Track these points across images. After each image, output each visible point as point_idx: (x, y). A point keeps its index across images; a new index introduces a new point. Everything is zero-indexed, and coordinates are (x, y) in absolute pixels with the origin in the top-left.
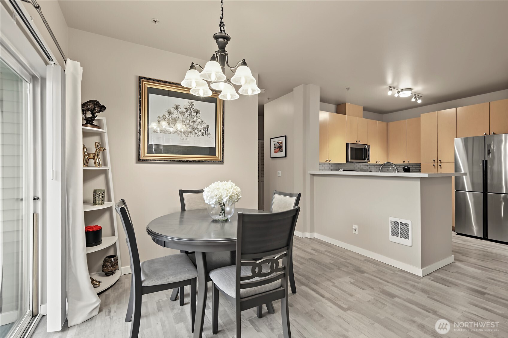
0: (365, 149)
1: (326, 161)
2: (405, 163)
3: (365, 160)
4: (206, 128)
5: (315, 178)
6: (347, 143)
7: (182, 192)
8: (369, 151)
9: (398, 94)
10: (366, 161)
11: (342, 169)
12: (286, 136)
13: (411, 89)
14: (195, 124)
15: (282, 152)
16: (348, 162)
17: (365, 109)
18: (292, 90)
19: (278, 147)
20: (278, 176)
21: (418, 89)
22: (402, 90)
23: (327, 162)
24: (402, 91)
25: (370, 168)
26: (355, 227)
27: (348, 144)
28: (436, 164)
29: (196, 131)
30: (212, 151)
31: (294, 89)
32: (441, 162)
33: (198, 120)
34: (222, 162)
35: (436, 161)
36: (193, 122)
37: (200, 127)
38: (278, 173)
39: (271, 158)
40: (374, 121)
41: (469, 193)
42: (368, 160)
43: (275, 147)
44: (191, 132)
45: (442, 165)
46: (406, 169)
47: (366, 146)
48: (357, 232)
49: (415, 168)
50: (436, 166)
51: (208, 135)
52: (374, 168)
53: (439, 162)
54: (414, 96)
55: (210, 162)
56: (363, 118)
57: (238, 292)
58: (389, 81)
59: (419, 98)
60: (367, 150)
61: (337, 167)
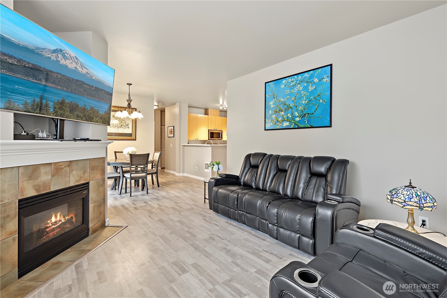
3: (219, 138)
4: (128, 125)
5: (185, 147)
7: (115, 152)
8: (221, 134)
11: (207, 143)
12: (174, 126)
14: (122, 123)
15: (172, 134)
16: (209, 139)
18: (175, 104)
19: (171, 132)
20: (171, 147)
23: (196, 139)
25: (222, 142)
26: (197, 168)
27: (209, 130)
29: (123, 126)
30: (130, 135)
31: (176, 104)
33: (124, 121)
34: (135, 140)
36: (121, 122)
37: (124, 124)
38: (171, 145)
39: (168, 137)
42: (221, 138)
43: (169, 132)
44: (120, 127)
47: (220, 132)
48: (197, 170)
51: (128, 128)
55: (129, 140)
56: (220, 116)
57: (131, 175)
61: (204, 142)
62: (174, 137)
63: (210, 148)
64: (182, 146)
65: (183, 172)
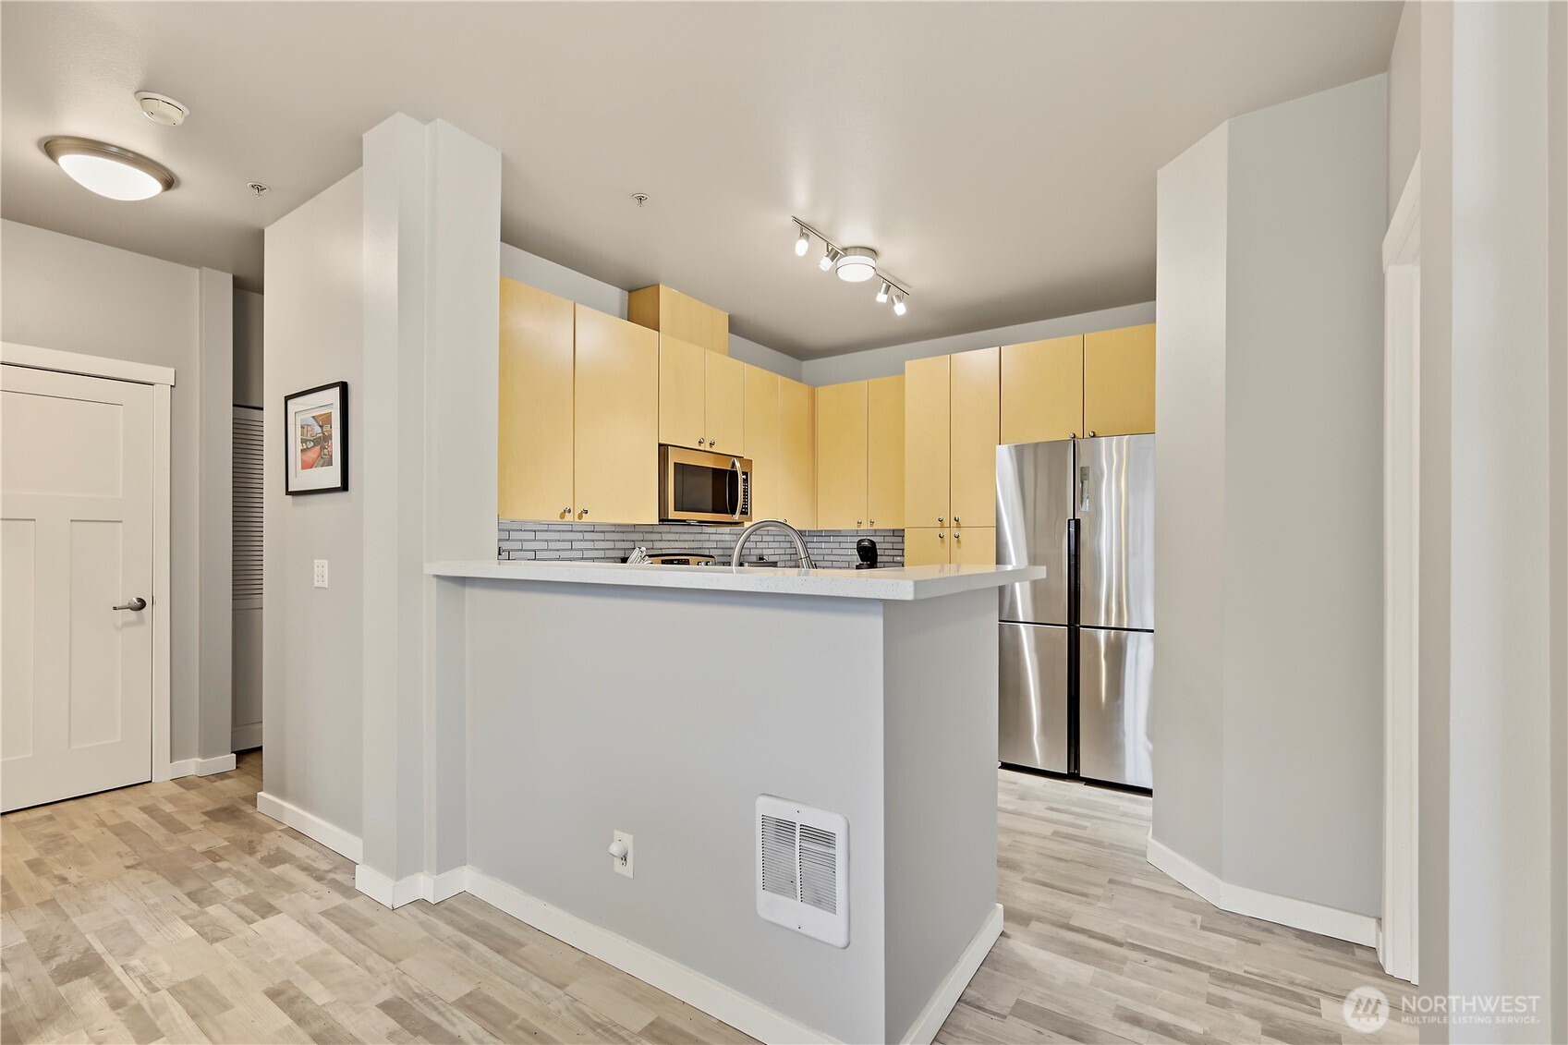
0: (734, 474)
1: (562, 516)
2: (862, 528)
3: (733, 512)
6: (660, 445)
8: (745, 481)
9: (832, 259)
10: (737, 517)
11: (643, 549)
12: (344, 387)
13: (873, 252)
15: (330, 463)
16: (664, 520)
17: (735, 327)
19: (317, 442)
20: (316, 584)
21: (897, 256)
22: (845, 250)
23: (568, 517)
24: (846, 255)
25: (759, 545)
27: (663, 449)
28: (946, 532)
32: (959, 526)
35: (947, 524)
38: (316, 570)
39: (288, 493)
40: (766, 373)
41: (1026, 628)
42: (742, 513)
43: (303, 441)
45: (963, 533)
46: (865, 547)
47: (738, 464)
48: (629, 870)
49: (890, 546)
50: (946, 539)
52: (771, 545)
53: (954, 523)
54: (884, 285)
56: (727, 355)
58: (801, 199)
59: (898, 297)
60: (741, 477)
62: (345, 486)
63: (874, 625)
64: (430, 593)
65: (448, 860)
